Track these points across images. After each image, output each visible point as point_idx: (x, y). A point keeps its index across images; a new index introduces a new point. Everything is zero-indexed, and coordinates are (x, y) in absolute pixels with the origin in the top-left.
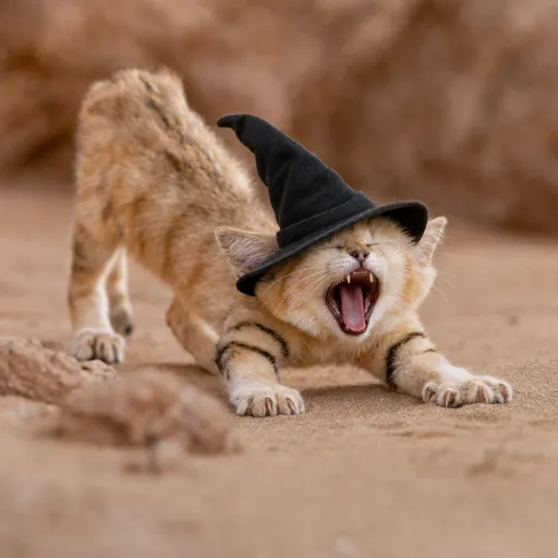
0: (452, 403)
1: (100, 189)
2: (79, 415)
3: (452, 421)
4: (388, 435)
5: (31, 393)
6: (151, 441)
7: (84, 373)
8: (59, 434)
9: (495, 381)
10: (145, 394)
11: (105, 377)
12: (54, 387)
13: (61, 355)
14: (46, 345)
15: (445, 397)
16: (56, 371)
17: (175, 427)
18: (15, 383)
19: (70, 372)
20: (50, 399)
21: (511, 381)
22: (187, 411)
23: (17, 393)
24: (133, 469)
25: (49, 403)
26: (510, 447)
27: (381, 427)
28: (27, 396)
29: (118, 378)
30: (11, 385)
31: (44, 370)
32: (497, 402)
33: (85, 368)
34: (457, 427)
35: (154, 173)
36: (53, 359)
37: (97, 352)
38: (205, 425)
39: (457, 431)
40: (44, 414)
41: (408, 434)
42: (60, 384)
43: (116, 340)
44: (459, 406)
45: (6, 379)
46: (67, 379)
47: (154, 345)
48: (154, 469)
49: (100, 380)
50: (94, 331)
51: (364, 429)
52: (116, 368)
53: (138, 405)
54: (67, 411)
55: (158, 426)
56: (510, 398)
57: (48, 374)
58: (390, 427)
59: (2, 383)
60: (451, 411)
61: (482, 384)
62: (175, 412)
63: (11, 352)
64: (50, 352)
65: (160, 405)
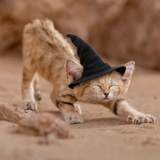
0: (137, 123)
1: (30, 56)
2: (24, 127)
3: (137, 128)
4: (117, 133)
5: (10, 120)
6: (46, 134)
7: (26, 114)
8: (18, 132)
9: (150, 116)
10: (44, 120)
11: (32, 115)
12: (16, 118)
13: (19, 108)
14: (14, 105)
15: (135, 121)
16: (17, 113)
17: (53, 130)
18: (5, 117)
19: (21, 113)
20: (15, 122)
21: (155, 116)
22: (57, 125)
23: (5, 120)
24: (40, 143)
25: (15, 123)
26: (155, 136)
27: (115, 130)
28: (9, 121)
29: (36, 115)
30: (4, 117)
31: (13, 113)
32: (150, 122)
33: (26, 112)
34: (139, 130)
35: (45, 49)
36: (16, 110)
37: (29, 107)
38: (62, 129)
39: (138, 131)
40: (14, 126)
41: (124, 132)
42: (18, 117)
43: (35, 104)
44: (139, 124)
45: (2, 116)
46: (20, 115)
47: (47, 105)
48: (47, 143)
49: (30, 116)
50: (29, 101)
51: (110, 131)
52: (35, 112)
53: (42, 124)
54: (20, 125)
55: (48, 130)
56: (155, 121)
57: (15, 114)
58: (118, 130)
59: (1, 117)
60: (137, 125)
61: (146, 117)
62: (53, 125)
63: (4, 107)
64: (15, 108)
65: (48, 124)
